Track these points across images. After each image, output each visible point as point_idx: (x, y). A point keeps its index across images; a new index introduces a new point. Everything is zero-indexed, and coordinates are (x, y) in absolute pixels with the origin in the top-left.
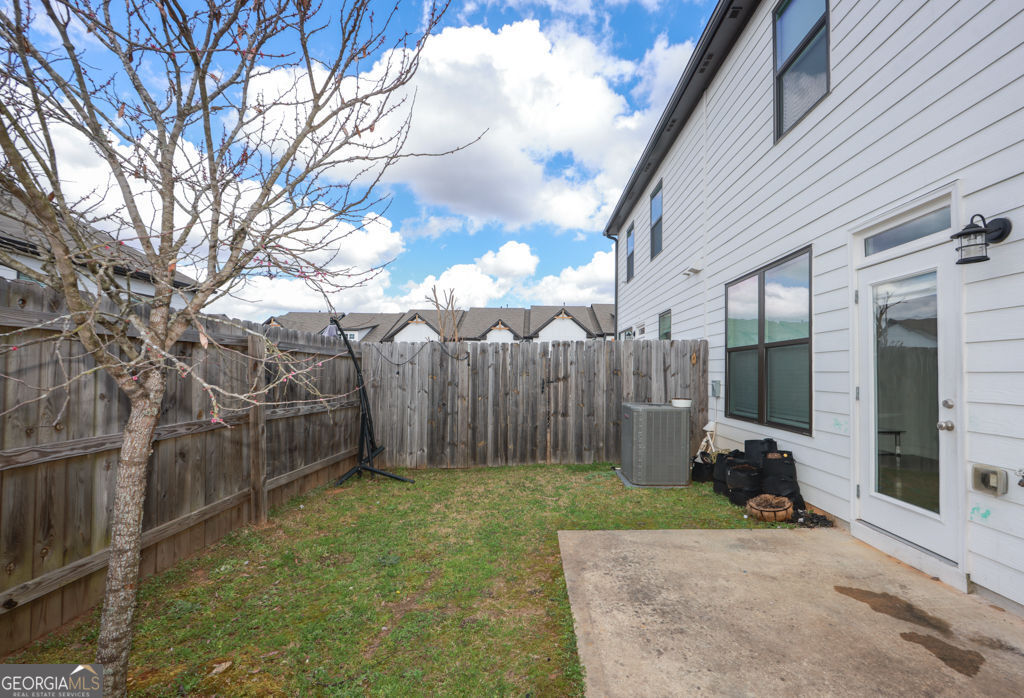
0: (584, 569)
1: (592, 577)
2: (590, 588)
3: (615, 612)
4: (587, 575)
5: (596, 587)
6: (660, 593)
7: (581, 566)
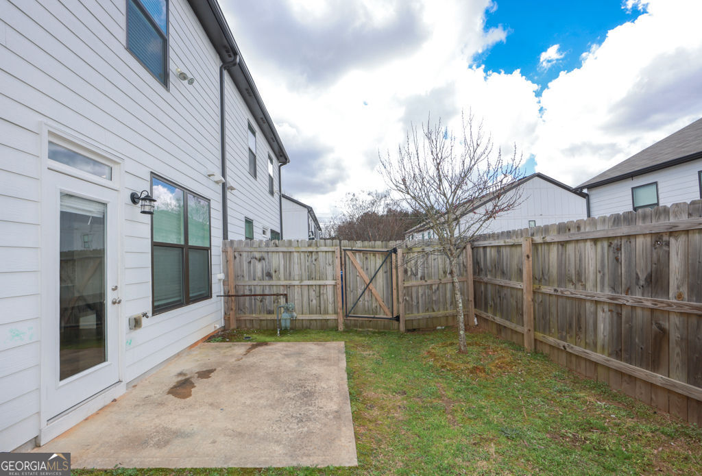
0: (337, 412)
1: (332, 406)
2: (335, 399)
3: (326, 387)
4: (335, 408)
5: (332, 399)
6: (294, 396)
7: (338, 415)
